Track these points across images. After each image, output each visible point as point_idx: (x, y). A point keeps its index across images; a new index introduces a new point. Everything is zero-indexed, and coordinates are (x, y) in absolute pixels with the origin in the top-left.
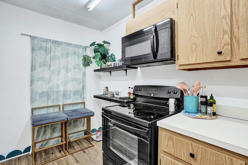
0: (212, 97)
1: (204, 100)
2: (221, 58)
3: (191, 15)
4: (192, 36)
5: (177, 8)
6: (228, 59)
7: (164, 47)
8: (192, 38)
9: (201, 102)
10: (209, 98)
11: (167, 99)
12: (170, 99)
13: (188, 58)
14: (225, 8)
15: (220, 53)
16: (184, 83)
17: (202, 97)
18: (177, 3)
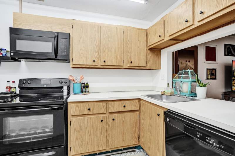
0: (87, 83)
1: (84, 85)
2: (94, 64)
3: (81, 37)
4: (81, 49)
5: (73, 28)
6: (97, 64)
7: (64, 51)
8: (81, 50)
9: (83, 86)
10: (86, 84)
11: (62, 87)
12: (64, 87)
13: (79, 61)
14: (96, 41)
15: (94, 61)
16: (71, 76)
17: (82, 83)
18: (73, 25)
